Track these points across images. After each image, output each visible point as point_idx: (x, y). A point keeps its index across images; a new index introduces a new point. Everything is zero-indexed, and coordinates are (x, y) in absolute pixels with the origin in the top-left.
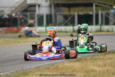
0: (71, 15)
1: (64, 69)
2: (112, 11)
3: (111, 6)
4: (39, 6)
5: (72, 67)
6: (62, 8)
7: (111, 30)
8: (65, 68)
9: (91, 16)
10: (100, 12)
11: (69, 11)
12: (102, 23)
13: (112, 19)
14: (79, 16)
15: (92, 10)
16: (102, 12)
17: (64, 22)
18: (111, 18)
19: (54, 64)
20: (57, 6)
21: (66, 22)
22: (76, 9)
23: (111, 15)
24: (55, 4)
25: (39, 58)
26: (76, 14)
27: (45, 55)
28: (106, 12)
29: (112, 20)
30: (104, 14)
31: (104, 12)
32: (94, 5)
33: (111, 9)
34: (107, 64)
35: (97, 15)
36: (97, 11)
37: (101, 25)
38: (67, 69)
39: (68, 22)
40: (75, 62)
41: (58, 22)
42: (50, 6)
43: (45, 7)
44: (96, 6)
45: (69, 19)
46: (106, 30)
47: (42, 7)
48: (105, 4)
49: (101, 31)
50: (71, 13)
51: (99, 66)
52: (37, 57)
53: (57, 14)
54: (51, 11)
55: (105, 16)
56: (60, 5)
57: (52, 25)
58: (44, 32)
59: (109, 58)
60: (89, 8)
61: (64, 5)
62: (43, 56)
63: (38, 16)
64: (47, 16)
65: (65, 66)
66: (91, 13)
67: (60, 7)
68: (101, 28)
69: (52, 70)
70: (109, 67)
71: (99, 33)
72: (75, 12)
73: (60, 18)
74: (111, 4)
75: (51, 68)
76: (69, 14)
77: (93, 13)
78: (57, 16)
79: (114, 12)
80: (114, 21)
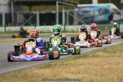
1: (34, 77)
2: (77, 10)
3: (75, 4)
5: (42, 75)
6: (23, 7)
7: (76, 30)
8: (35, 75)
9: (54, 15)
10: (64, 11)
11: (30, 10)
12: (66, 22)
13: (77, 18)
14: (41, 15)
15: (55, 9)
16: (66, 11)
17: (25, 21)
18: (75, 18)
19: (21, 71)
20: (17, 4)
21: (27, 21)
22: (37, 7)
23: (75, 14)
24: (15, 2)
26: (38, 13)
28: (69, 10)
29: (76, 20)
30: (68, 13)
31: (68, 11)
32: (57, 3)
34: (80, 71)
35: (61, 14)
36: (60, 9)
37: (65, 25)
38: (37, 77)
39: (29, 21)
40: (45, 68)
41: (18, 21)
42: (9, 4)
43: (4, 5)
44: (59, 4)
45: (31, 18)
46: (70, 31)
48: (69, 3)
49: (65, 31)
51: (72, 73)
53: (17, 12)
54: (10, 10)
55: (69, 15)
56: (21, 3)
57: (11, 26)
58: (3, 33)
59: (81, 63)
60: (51, 7)
61: (25, 4)
64: (6, 15)
65: (34, 73)
66: (54, 12)
67: (21, 5)
68: (65, 28)
69: (20, 78)
70: (83, 74)
72: (36, 10)
73: (20, 18)
74: (75, 2)
75: (19, 75)
76: (31, 13)
77: (56, 12)
78: (17, 15)
79: (78, 11)
80: (79, 20)
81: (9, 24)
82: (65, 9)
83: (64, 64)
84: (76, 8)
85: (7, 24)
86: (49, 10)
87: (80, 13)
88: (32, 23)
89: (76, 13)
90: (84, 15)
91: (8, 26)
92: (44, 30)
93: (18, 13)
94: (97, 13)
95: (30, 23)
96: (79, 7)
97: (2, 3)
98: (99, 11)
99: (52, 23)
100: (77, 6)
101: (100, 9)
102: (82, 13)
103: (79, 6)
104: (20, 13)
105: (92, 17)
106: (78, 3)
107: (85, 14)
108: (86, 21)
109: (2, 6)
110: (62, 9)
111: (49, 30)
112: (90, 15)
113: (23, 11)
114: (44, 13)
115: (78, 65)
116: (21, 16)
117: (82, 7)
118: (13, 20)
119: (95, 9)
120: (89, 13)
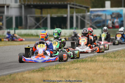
0: (43, 18)
2: (89, 13)
3: (87, 8)
4: (8, 7)
6: (34, 10)
9: (66, 18)
10: (75, 15)
11: (41, 13)
15: (67, 13)
16: (77, 14)
17: (36, 24)
18: (87, 21)
20: (28, 7)
21: (38, 24)
22: (49, 10)
23: (87, 18)
24: (26, 5)
25: (35, 61)
26: (49, 16)
27: (40, 58)
29: (88, 24)
31: (80, 15)
32: (69, 6)
33: (87, 11)
35: (72, 18)
36: (72, 13)
39: (40, 24)
41: (29, 24)
42: (20, 7)
43: (14, 8)
44: (71, 8)
45: (41, 21)
47: (11, 8)
48: (81, 6)
50: (44, 15)
52: (33, 59)
53: (28, 16)
54: (21, 13)
55: (81, 19)
56: (32, 6)
61: (36, 7)
62: (38, 59)
63: (7, 17)
64: (16, 18)
66: (65, 16)
67: (32, 8)
72: (48, 13)
73: (31, 21)
74: (87, 6)
76: (42, 16)
77: (67, 15)
78: (28, 18)
79: (90, 15)
80: (90, 24)
81: (19, 27)
82: (76, 13)
84: (88, 11)
85: (17, 27)
86: (61, 13)
87: (92, 17)
88: (43, 26)
89: (88, 17)
90: (95, 19)
91: (18, 29)
93: (29, 16)
94: (109, 17)
95: (40, 26)
96: (92, 11)
97: (13, 6)
98: (111, 15)
99: (62, 26)
101: (113, 13)
102: (94, 18)
103: (91, 9)
104: (31, 17)
105: (104, 21)
106: (90, 7)
107: (98, 18)
108: (98, 25)
110: (73, 13)
112: (102, 19)
113: (35, 14)
114: (56, 16)
116: (32, 19)
117: (94, 11)
118: (24, 23)
119: (107, 13)
120: (101, 17)
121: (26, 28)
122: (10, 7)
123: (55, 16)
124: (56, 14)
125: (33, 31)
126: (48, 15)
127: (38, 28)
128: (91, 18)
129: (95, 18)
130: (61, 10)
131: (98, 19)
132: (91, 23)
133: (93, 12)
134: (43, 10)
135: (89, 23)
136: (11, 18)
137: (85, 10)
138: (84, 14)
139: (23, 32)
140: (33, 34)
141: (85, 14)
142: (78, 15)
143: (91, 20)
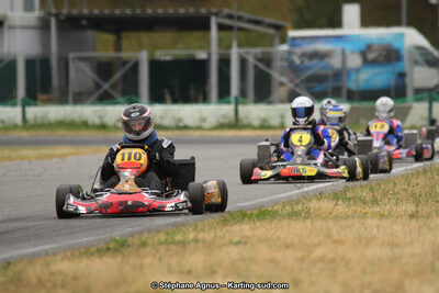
0: (124, 63)
2: (284, 48)
3: (280, 28)
4: (1, 24)
6: (90, 35)
9: (204, 64)
10: (235, 53)
11: (118, 47)
12: (243, 93)
14: (155, 65)
15: (207, 46)
16: (243, 51)
17: (98, 86)
18: (277, 76)
20: (71, 24)
21: (106, 86)
22: (145, 37)
23: (278, 63)
24: (62, 18)
26: (144, 57)
28: (258, 50)
29: (282, 84)
31: (251, 54)
32: (214, 22)
33: (277, 40)
35: (224, 63)
36: (225, 45)
37: (237, 104)
39: (112, 86)
41: (73, 87)
42: (44, 26)
43: (23, 27)
44: (221, 27)
45: (118, 75)
46: (256, 123)
47: (12, 27)
48: (257, 23)
49: (236, 124)
50: (125, 55)
51: (189, 272)
53: (72, 55)
54: (46, 45)
55: (256, 67)
56: (84, 22)
57: (49, 101)
58: (16, 127)
60: (194, 36)
61: (99, 24)
64: (30, 63)
66: (202, 55)
67: (83, 28)
68: (236, 110)
71: (230, 133)
72: (141, 47)
73: (81, 74)
74: (279, 22)
76: (119, 58)
77: (209, 54)
78: (71, 65)
79: (290, 53)
80: (291, 86)
81: (41, 96)
82: (240, 46)
83: (174, 242)
84: (283, 40)
85: (32, 97)
86: (188, 47)
87: (297, 61)
88: (124, 94)
89: (282, 59)
90: (308, 68)
91: (36, 105)
92: (162, 118)
93: (74, 59)
94: (355, 61)
95: (113, 93)
96: (294, 39)
97: (18, 23)
98: (363, 54)
99: (192, 93)
100: (286, 35)
101: (369, 47)
102: (302, 62)
103: (292, 33)
104: (81, 59)
105: (338, 75)
106: (287, 24)
107: (315, 62)
108: (319, 88)
109: (18, 32)
110: (229, 47)
111: (180, 120)
112: (331, 67)
113: (94, 50)
114: (168, 58)
115: (224, 245)
116: (87, 69)
117: (302, 38)
118: (55, 81)
119: (348, 48)
120: (327, 60)
121: (62, 99)
122: (6, 24)
123: (164, 55)
124: (171, 48)
125: (90, 112)
126: (142, 53)
127: (105, 98)
128: (291, 63)
129: (307, 62)
130: (185, 34)
131: (316, 67)
132: (292, 81)
133: (298, 41)
134: (124, 35)
135: (284, 79)
136: (12, 65)
137: (273, 37)
138: (267, 49)
139: (55, 112)
140: (90, 122)
141: (272, 50)
142: (248, 53)
143: (293, 69)
